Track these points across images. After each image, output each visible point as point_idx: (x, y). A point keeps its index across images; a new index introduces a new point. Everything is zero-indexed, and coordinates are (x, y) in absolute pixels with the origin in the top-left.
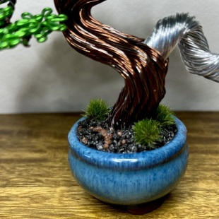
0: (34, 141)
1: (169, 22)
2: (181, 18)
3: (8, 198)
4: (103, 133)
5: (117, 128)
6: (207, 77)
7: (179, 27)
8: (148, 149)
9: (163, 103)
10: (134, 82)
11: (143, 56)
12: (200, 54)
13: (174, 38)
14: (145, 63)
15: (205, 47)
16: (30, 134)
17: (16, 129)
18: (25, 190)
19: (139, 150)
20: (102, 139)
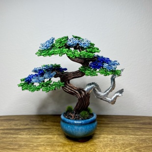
0: (45, 123)
1: (90, 84)
2: (93, 83)
3: (40, 138)
4: (72, 115)
5: (76, 114)
6: (101, 99)
7: (92, 86)
8: (85, 119)
9: (89, 107)
10: (81, 100)
11: (83, 93)
12: (99, 93)
13: (91, 89)
14: (84, 95)
15: (100, 91)
16: (43, 121)
17: (38, 119)
18: (45, 136)
19: (82, 119)
20: (71, 116)
